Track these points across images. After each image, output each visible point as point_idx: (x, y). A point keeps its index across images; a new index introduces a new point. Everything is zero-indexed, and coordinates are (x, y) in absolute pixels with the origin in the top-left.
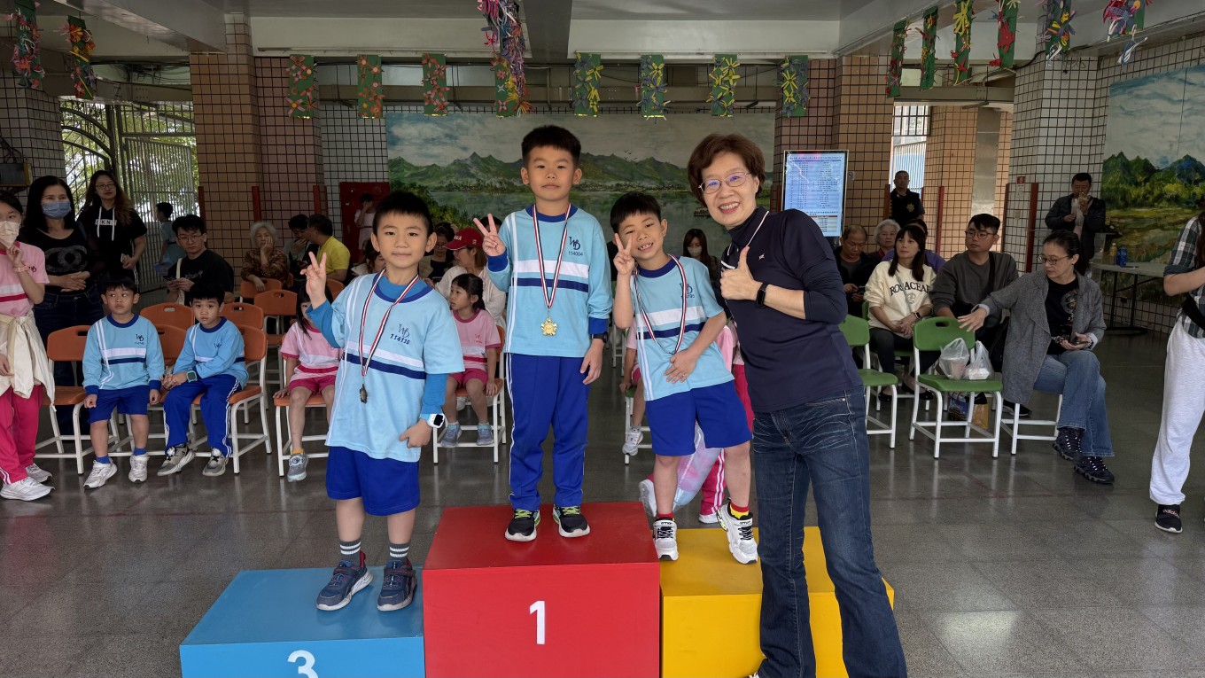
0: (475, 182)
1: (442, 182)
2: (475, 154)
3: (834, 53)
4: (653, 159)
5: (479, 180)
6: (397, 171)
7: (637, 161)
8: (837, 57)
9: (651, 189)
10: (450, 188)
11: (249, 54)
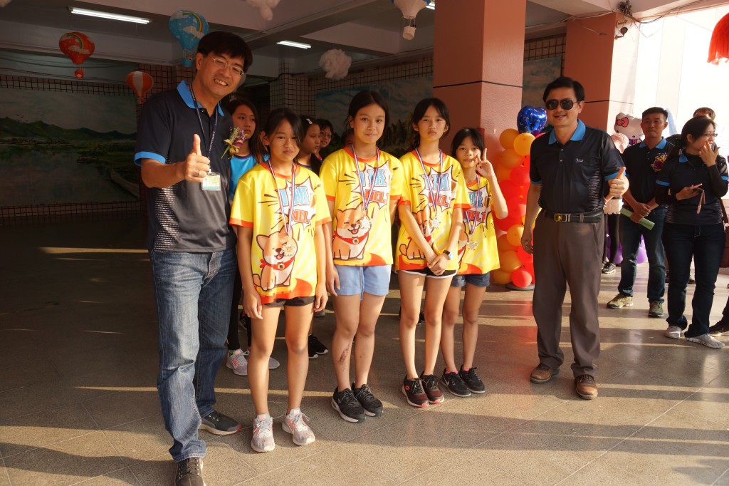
4: (41, 122)
7: (28, 122)
9: (41, 143)
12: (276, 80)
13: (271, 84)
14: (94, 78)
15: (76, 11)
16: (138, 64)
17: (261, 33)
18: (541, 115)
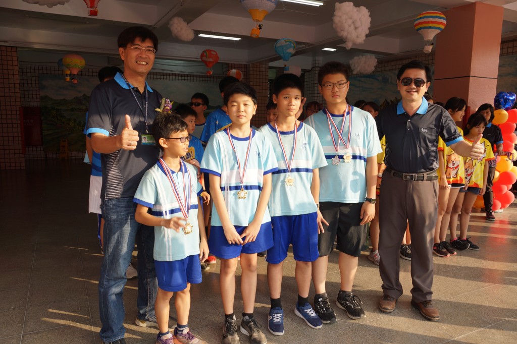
0: (84, 107)
1: (68, 107)
2: (84, 95)
5: (87, 106)
6: (45, 102)
8: (247, 63)
10: (72, 110)
12: (309, 71)
13: (305, 74)
14: (198, 72)
15: (201, 35)
16: (228, 64)
17: (312, 45)
18: (512, 97)
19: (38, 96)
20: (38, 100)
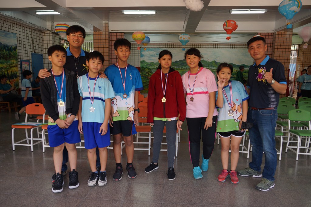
1: (155, 67)
3: (273, 31)
6: (143, 64)
8: (274, 32)
11: (108, 32)
15: (233, 12)
16: (257, 33)
19: (140, 61)
20: (140, 63)
